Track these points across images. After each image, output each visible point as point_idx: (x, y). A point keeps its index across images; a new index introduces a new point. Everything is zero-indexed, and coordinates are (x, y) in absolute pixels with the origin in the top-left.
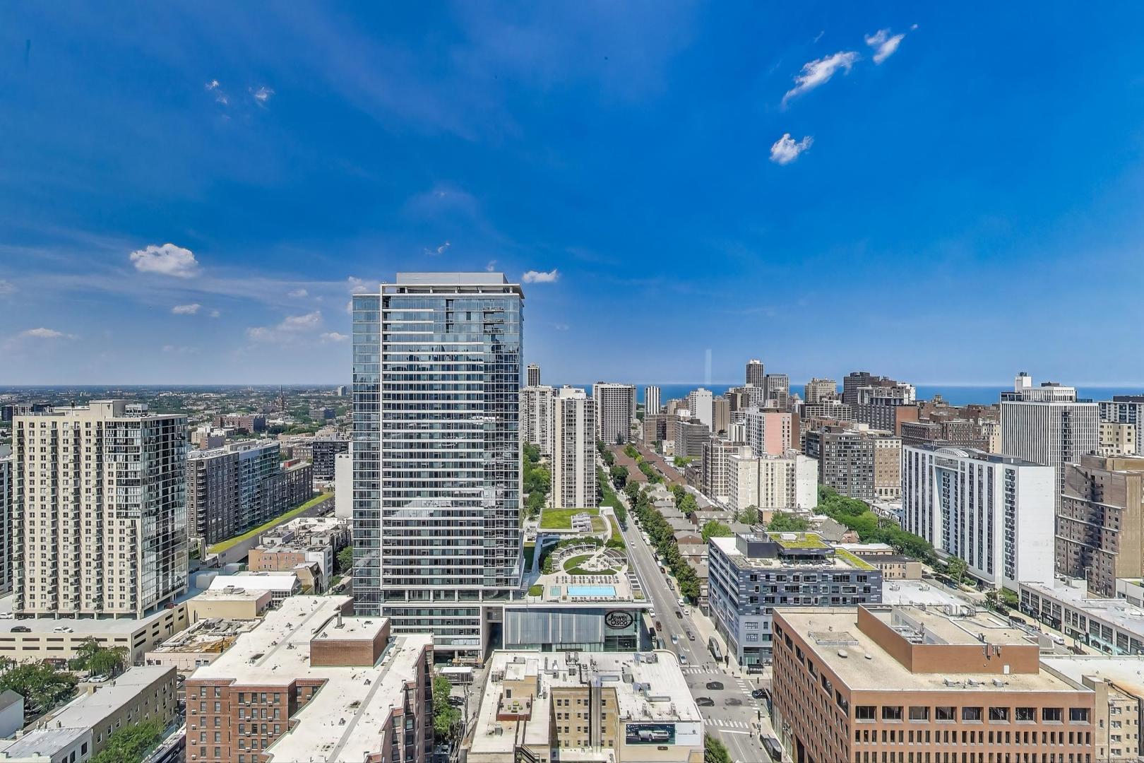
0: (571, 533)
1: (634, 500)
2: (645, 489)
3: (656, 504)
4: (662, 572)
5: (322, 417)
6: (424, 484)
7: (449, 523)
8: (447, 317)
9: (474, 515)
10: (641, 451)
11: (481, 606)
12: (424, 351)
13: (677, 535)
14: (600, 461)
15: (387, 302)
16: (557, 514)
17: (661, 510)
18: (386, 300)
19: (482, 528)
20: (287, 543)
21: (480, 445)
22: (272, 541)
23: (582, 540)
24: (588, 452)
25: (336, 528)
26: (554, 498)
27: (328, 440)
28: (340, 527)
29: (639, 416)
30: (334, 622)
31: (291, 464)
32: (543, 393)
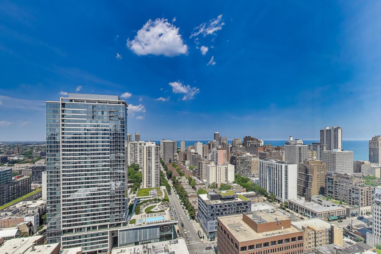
0: (149, 198)
1: (174, 183)
2: (178, 179)
3: (182, 184)
4: (183, 209)
5: (39, 155)
6: (82, 183)
7: (94, 198)
8: (93, 113)
9: (105, 194)
10: (178, 165)
11: (108, 231)
12: (82, 127)
13: (189, 195)
14: (162, 169)
15: (64, 105)
16: (144, 191)
17: (183, 186)
18: (63, 105)
19: (109, 199)
20: (14, 214)
21: (108, 166)
22: (6, 214)
23: (152, 200)
24: (156, 166)
25: (43, 204)
26: (144, 184)
27: (40, 165)
28: (44, 204)
29: (178, 152)
30: (31, 249)
31: (18, 178)
32: (140, 144)
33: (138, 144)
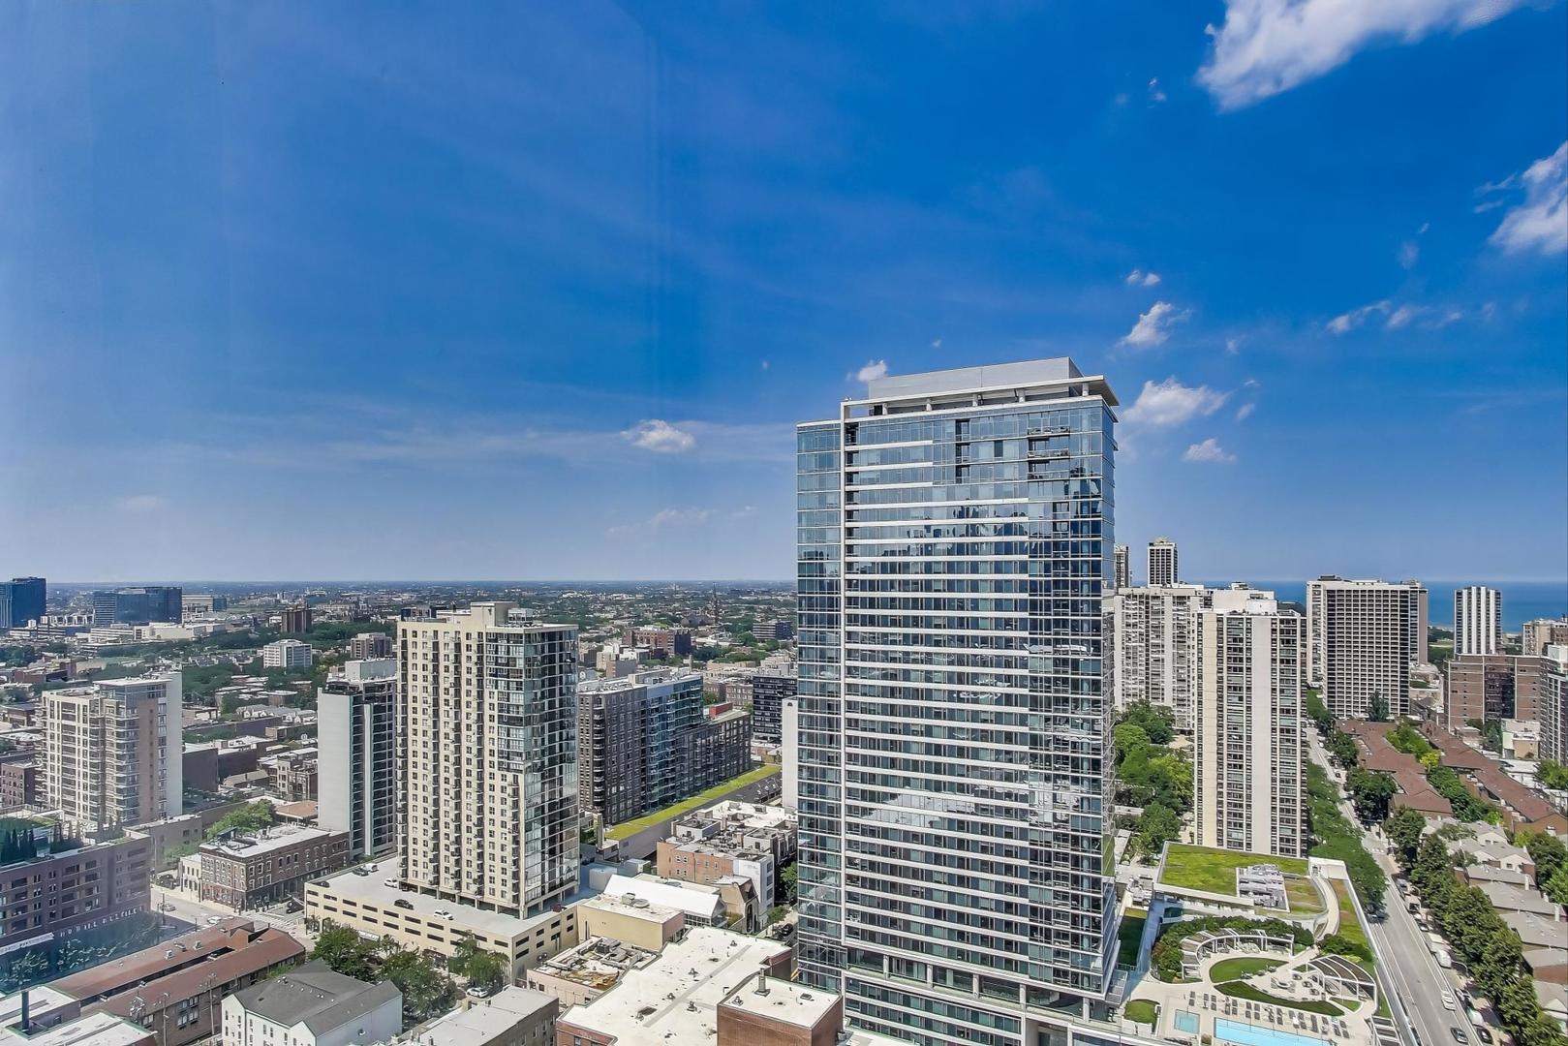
0: (1233, 906)
1: (1408, 853)
2: (1443, 832)
3: (1473, 871)
4: (1483, 1040)
5: (772, 634)
6: (915, 766)
7: (961, 844)
8: (958, 454)
9: (1009, 835)
10: (1436, 740)
11: (1023, 1015)
12: (916, 518)
13: (1530, 956)
14: (1320, 755)
15: (853, 433)
16: (1203, 861)
17: (1486, 889)
18: (851, 430)
19: (1026, 863)
20: (709, 839)
21: (1020, 701)
22: (689, 833)
23: (1257, 924)
24: (1282, 731)
25: (782, 825)
26: (1200, 825)
27: (775, 674)
28: (788, 824)
29: (1435, 658)
30: (755, 983)
31: (719, 711)
32: (1181, 600)
33: (1168, 600)
